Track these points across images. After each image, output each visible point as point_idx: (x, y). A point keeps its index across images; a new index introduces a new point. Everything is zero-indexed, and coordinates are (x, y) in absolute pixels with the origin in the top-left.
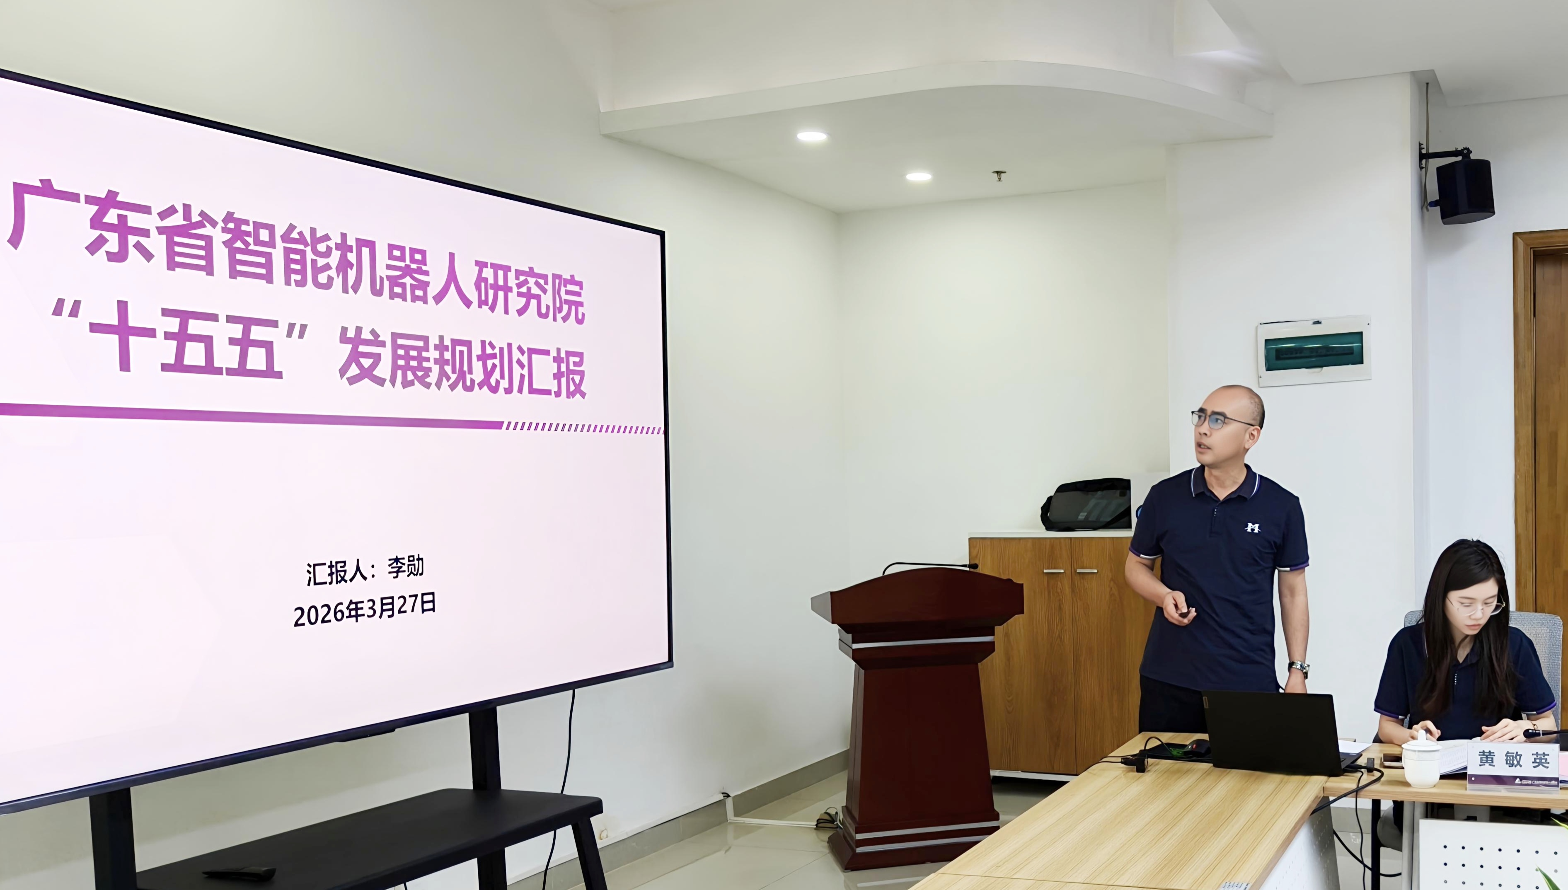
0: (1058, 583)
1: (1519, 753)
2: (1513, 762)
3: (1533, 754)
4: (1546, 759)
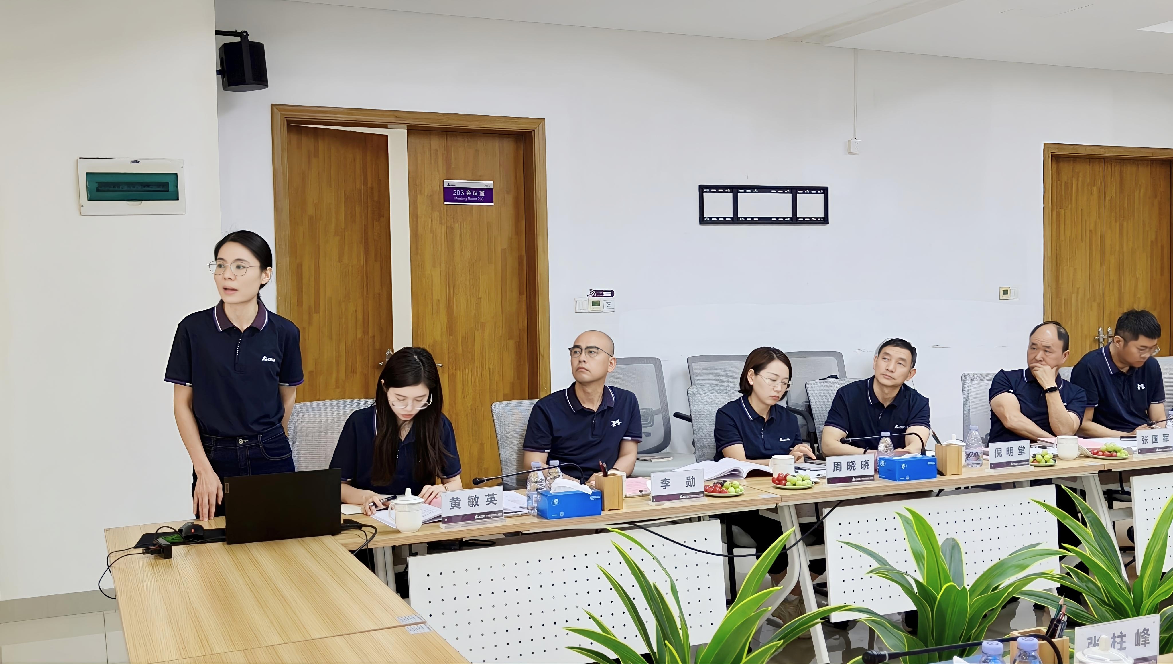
1: (477, 496)
2: (473, 503)
3: (486, 496)
4: (494, 498)
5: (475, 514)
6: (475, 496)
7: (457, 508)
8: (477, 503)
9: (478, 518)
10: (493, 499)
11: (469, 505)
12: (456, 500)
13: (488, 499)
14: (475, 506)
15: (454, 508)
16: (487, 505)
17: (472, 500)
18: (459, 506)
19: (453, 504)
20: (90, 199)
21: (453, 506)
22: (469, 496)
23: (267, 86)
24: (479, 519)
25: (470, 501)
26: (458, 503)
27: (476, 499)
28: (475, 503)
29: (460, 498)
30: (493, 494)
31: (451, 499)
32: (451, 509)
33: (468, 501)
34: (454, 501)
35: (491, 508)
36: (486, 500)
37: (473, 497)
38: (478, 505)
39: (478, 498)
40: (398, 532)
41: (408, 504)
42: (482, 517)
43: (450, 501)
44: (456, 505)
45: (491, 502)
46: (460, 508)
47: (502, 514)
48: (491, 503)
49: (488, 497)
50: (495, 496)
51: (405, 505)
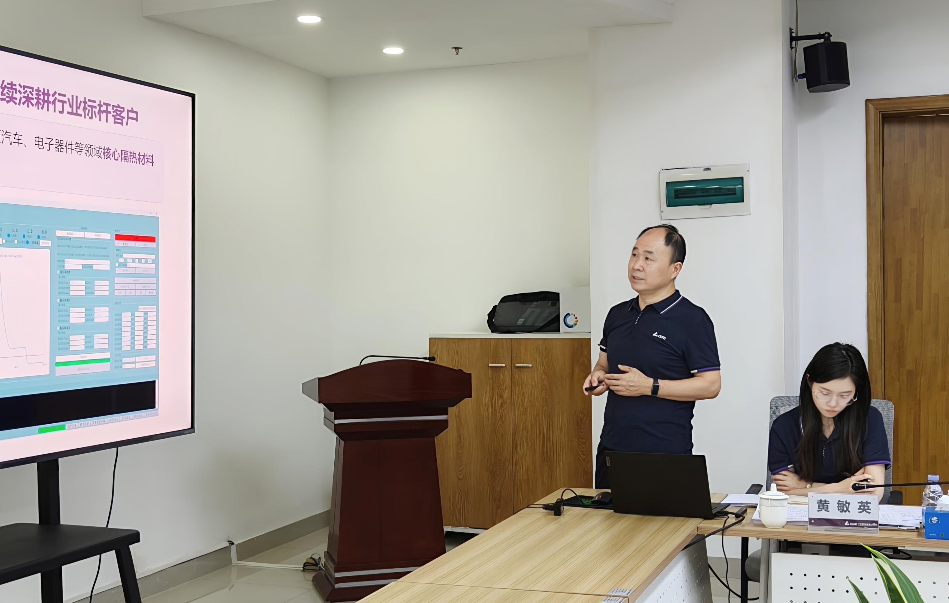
0: (500, 376)
1: (847, 502)
2: (843, 508)
3: (859, 503)
4: (868, 507)
5: (845, 520)
6: (846, 501)
7: (825, 511)
8: (847, 509)
9: (848, 524)
10: (866, 508)
11: (838, 510)
12: (824, 502)
13: (860, 506)
14: (845, 512)
15: (821, 510)
16: (860, 512)
17: (842, 505)
18: (828, 509)
19: (821, 506)
20: (668, 206)
21: (820, 508)
22: (839, 501)
23: (849, 84)
24: (850, 526)
25: (840, 506)
26: (826, 506)
27: (847, 505)
28: (845, 509)
29: (828, 501)
30: (867, 503)
31: (818, 501)
32: (818, 511)
33: (837, 505)
34: (823, 503)
35: (864, 516)
36: (859, 508)
37: (843, 502)
38: (849, 512)
39: (849, 504)
40: (763, 526)
41: (771, 499)
42: (854, 525)
43: (817, 503)
44: (825, 508)
45: (864, 510)
46: (829, 511)
47: (876, 525)
48: (864, 512)
49: (860, 504)
50: (869, 505)
51: (768, 499)
